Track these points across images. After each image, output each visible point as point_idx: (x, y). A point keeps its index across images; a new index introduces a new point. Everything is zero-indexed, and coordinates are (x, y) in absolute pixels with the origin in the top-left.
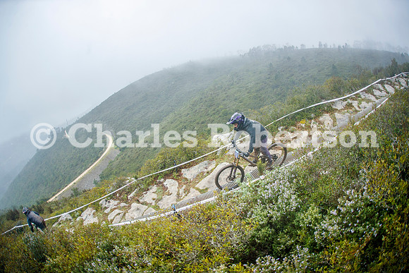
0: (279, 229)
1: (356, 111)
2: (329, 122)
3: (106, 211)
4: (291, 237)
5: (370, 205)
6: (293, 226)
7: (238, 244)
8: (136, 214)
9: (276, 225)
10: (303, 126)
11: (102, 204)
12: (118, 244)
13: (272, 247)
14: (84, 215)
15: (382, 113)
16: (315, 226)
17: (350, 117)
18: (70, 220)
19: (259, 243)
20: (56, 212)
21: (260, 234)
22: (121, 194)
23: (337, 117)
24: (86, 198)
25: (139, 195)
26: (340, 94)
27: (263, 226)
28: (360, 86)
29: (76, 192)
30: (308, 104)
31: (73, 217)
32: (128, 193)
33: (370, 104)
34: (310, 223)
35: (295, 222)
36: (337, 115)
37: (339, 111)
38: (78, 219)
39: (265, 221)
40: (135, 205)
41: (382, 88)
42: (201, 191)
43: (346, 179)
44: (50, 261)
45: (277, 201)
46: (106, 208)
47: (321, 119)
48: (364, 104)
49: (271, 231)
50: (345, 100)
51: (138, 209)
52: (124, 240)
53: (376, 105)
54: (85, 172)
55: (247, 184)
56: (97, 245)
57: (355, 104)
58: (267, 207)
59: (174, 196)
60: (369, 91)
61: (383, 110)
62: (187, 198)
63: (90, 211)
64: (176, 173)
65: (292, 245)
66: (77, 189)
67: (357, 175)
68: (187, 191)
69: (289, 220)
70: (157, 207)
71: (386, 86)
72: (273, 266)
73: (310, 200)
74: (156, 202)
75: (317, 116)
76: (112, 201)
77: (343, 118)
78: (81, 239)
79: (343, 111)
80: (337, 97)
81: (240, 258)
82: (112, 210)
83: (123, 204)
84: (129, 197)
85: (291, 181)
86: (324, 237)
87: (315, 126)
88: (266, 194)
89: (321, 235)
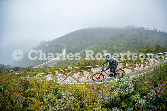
0: (123, 99)
1: (163, 61)
3: (57, 77)
4: (126, 103)
6: (128, 99)
8: (69, 81)
9: (122, 97)
10: (142, 62)
11: (56, 74)
13: (118, 106)
14: (47, 76)
16: (137, 101)
17: (160, 64)
18: (41, 77)
22: (65, 72)
23: (155, 61)
24: (50, 70)
25: (72, 74)
26: (158, 52)
27: (118, 97)
29: (46, 67)
32: (68, 72)
34: (135, 100)
35: (130, 98)
37: (157, 59)
38: (44, 77)
39: (119, 95)
40: (69, 77)
43: (153, 86)
45: (126, 89)
46: (57, 76)
48: (166, 58)
49: (120, 99)
50: (160, 55)
51: (70, 79)
55: (116, 80)
57: (163, 57)
58: (122, 89)
59: (86, 78)
63: (50, 75)
64: (89, 69)
67: (157, 86)
68: (91, 77)
69: (128, 97)
70: (78, 81)
73: (137, 91)
74: (78, 78)
76: (60, 74)
77: (158, 62)
79: (158, 59)
80: (157, 53)
81: (105, 107)
82: (59, 77)
83: (64, 76)
84: (68, 74)
85: (133, 82)
86: (138, 106)
87: (146, 63)
88: (122, 85)
89: (137, 105)
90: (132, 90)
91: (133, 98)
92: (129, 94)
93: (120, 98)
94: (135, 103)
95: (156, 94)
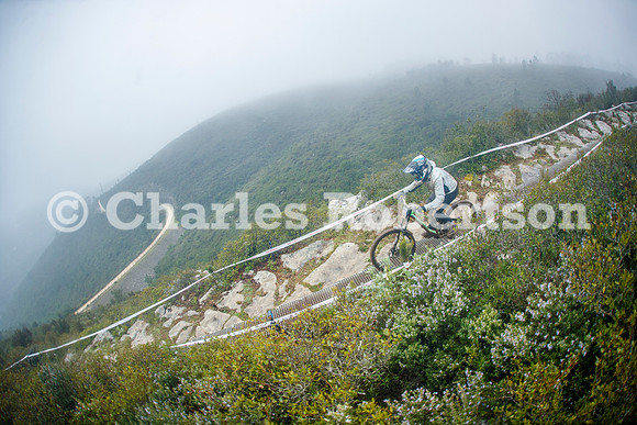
0: (436, 345)
1: (552, 161)
2: (511, 178)
3: (166, 325)
4: (455, 356)
5: (577, 308)
6: (457, 339)
7: (371, 370)
8: (212, 328)
9: (430, 337)
10: (470, 184)
11: (158, 314)
12: (186, 376)
13: (425, 373)
14: (132, 332)
15: (593, 164)
16: (493, 339)
17: (542, 171)
18: (111, 340)
19: (405, 369)
20: (89, 329)
21: (406, 354)
22: (187, 297)
23: (522, 170)
24: (133, 304)
25: (216, 297)
26: (526, 134)
27: (410, 341)
28: (557, 123)
29: (118, 296)
30: (476, 151)
31: (116, 336)
32: (200, 294)
33: (574, 150)
34: (484, 334)
36: (522, 167)
37: (526, 162)
38: (123, 339)
39: (414, 333)
40: (209, 313)
41: (592, 127)
42: (312, 288)
43: (539, 267)
44: (83, 407)
45: (431, 302)
46: (166, 319)
47: (497, 173)
48: (564, 150)
49: (423, 349)
50: (533, 143)
51: (215, 319)
52: (194, 368)
53: (583, 153)
54: (131, 265)
55: (385, 276)
56: (153, 378)
57: (550, 150)
58: (417, 310)
59: (270, 298)
60: (571, 130)
61: (594, 159)
62: (290, 301)
63: (140, 326)
64: (273, 262)
65: (456, 369)
66: (120, 291)
67: (556, 261)
68: (291, 289)
69: (450, 333)
70: (244, 316)
71: (598, 122)
72: (427, 405)
73: (482, 299)
74: (244, 307)
75: (491, 169)
76: (174, 308)
77: (531, 172)
78: (128, 370)
79: (531, 161)
81: (375, 392)
82: (175, 323)
83: (191, 313)
84: (201, 300)
85: (453, 268)
86: (506, 357)
87: (487, 184)
88: (414, 291)
89: (501, 353)
90: (460, 302)
91: (473, 328)
92: (451, 319)
93: (422, 343)
94: (489, 346)
95: (561, 294)
